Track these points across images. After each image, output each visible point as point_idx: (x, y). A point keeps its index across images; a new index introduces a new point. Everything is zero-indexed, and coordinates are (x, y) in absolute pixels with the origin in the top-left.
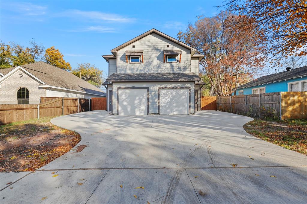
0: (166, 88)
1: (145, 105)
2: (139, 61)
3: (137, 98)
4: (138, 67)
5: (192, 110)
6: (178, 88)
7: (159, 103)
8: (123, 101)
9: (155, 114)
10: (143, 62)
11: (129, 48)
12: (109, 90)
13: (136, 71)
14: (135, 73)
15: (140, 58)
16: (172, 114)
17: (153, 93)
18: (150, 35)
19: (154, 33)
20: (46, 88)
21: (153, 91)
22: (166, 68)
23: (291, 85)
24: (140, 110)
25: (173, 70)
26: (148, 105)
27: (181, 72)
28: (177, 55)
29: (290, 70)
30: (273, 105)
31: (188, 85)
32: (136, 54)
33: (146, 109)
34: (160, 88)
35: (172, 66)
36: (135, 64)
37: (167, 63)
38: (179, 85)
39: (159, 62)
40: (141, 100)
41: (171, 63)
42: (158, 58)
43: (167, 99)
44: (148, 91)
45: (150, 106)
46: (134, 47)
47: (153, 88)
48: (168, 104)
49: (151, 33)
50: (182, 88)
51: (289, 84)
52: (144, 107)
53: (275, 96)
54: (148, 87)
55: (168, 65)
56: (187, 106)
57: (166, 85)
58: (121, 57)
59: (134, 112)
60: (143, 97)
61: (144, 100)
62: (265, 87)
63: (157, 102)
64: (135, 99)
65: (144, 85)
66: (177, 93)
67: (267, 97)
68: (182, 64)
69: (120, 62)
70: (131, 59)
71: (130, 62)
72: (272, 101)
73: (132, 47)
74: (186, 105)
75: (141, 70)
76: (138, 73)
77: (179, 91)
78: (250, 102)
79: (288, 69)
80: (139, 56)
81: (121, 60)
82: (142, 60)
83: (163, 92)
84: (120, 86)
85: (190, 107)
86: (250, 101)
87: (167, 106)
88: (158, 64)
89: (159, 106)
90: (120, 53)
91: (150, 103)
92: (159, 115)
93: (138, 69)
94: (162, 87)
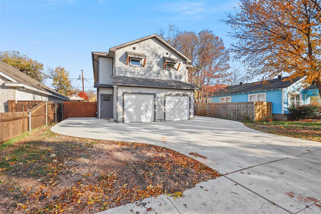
0: (171, 95)
1: (151, 112)
2: (140, 65)
3: (144, 104)
4: (140, 71)
5: (192, 116)
6: (181, 95)
7: (165, 109)
8: (128, 108)
9: (161, 120)
10: (144, 66)
11: (129, 49)
12: (100, 94)
13: (138, 75)
14: (135, 76)
15: (140, 62)
16: (174, 120)
17: (159, 100)
18: (150, 39)
19: (154, 38)
20: (15, 88)
21: (160, 98)
22: (165, 75)
23: (250, 96)
24: (146, 117)
25: (171, 78)
26: (155, 112)
27: (178, 80)
28: (175, 63)
29: (242, 84)
30: (247, 111)
31: (188, 93)
32: (136, 57)
33: (152, 116)
34: (165, 95)
35: (170, 74)
36: (136, 68)
37: (166, 69)
38: (181, 93)
39: (159, 68)
40: (147, 107)
41: (170, 70)
42: (158, 64)
43: (171, 106)
44: (155, 97)
45: (157, 113)
46: (134, 48)
47: (160, 95)
48: (172, 110)
49: (152, 38)
50: (184, 95)
51: (249, 95)
52: (150, 114)
53: (249, 105)
54: (155, 93)
55: (167, 73)
56: (188, 112)
57: (171, 92)
58: (120, 57)
59: (140, 119)
60: (150, 104)
61: (151, 107)
62: (231, 97)
63: (163, 108)
64: (141, 105)
65: (151, 91)
66: (179, 100)
67: (242, 105)
68: (178, 73)
69: (118, 64)
70: (131, 61)
71: (130, 64)
72: (247, 108)
73: (132, 48)
74: (186, 112)
75: (141, 75)
76: (138, 77)
77: (181, 98)
78: (227, 109)
79: (241, 83)
80: (140, 60)
81: (120, 61)
82: (143, 64)
83: (168, 98)
84: (127, 90)
85: (190, 113)
86: (227, 107)
87: (171, 113)
88: (158, 70)
89: (165, 113)
90: (119, 54)
91: (156, 110)
92: (165, 121)
93: (139, 73)
94: (167, 93)
